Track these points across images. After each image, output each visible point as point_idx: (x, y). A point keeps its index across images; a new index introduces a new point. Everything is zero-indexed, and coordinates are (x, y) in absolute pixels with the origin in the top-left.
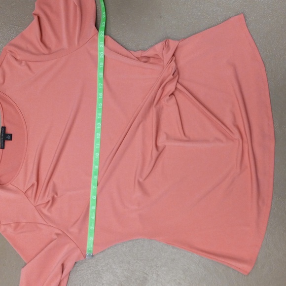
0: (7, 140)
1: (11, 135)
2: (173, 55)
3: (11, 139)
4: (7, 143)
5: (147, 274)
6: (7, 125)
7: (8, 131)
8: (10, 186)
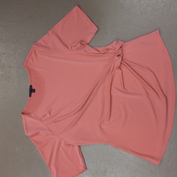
0: (33, 92)
1: (35, 90)
2: (121, 47)
3: (35, 92)
4: (33, 94)
5: (106, 168)
6: (33, 85)
7: (33, 88)
8: (33, 115)
